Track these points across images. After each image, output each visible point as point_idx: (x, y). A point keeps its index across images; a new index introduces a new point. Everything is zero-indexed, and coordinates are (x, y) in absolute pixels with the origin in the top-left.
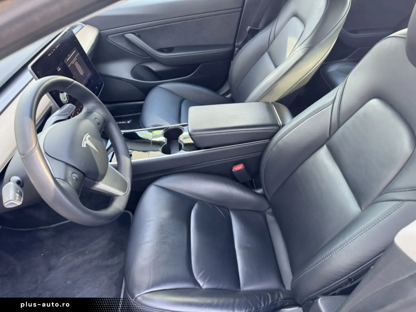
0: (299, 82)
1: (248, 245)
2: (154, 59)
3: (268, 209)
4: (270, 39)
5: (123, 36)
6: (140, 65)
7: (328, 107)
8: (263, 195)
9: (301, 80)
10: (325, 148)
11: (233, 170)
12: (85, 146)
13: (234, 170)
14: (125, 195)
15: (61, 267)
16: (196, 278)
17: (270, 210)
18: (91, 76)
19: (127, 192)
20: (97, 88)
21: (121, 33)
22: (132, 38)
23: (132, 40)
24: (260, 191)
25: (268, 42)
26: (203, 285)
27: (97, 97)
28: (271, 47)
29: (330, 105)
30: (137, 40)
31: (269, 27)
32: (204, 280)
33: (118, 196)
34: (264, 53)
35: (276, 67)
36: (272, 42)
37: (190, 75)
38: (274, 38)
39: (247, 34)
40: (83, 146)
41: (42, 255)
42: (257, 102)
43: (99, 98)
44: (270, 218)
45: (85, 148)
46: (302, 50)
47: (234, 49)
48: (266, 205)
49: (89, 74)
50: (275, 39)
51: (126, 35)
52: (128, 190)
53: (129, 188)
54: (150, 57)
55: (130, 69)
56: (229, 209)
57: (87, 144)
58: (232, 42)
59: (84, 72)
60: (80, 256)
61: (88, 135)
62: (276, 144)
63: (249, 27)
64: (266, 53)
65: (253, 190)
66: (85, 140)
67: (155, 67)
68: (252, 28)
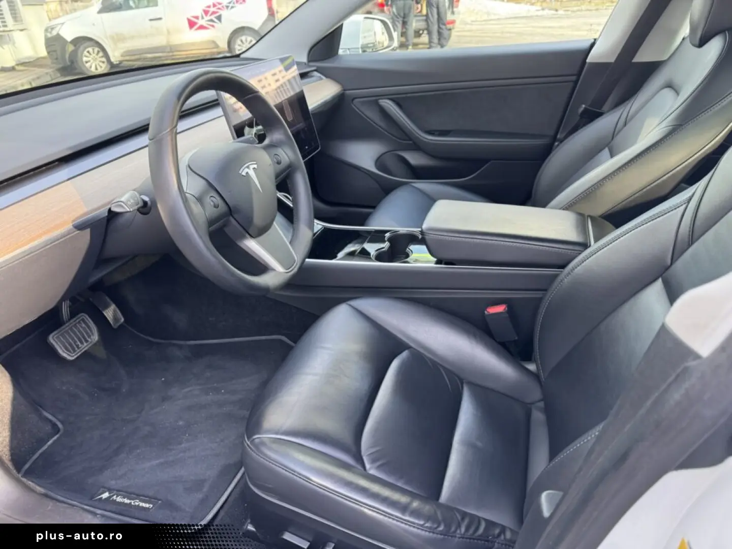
0: (648, 188)
1: (479, 444)
2: (416, 146)
3: (539, 401)
4: (618, 126)
5: (376, 103)
6: (392, 152)
7: (678, 209)
8: (536, 376)
9: (652, 185)
10: (659, 284)
11: (486, 312)
12: (244, 174)
13: (488, 312)
14: (286, 274)
15: (179, 399)
16: (363, 453)
17: (542, 404)
18: (303, 129)
19: (291, 271)
20: (307, 147)
21: (374, 98)
22: (389, 106)
23: (388, 111)
24: (532, 367)
25: (612, 132)
26: (370, 469)
27: (303, 159)
28: (615, 139)
29: (682, 205)
30: (395, 110)
31: (620, 107)
32: (373, 461)
33: (273, 270)
34: (601, 150)
35: (612, 156)
36: (619, 131)
37: (467, 177)
38: (625, 124)
39: (578, 118)
40: (240, 172)
41: (163, 379)
42: (564, 209)
43: (304, 162)
44: (538, 416)
45: (243, 176)
46: (661, 130)
47: (553, 144)
48: (535, 394)
49: (301, 124)
50: (627, 126)
51: (380, 101)
52: (293, 269)
53: (295, 269)
54: (411, 142)
55: (375, 158)
56: (464, 381)
57: (247, 173)
58: (552, 133)
59: (293, 118)
60: (211, 394)
61: (256, 164)
62: (572, 272)
63: (584, 106)
64: (607, 150)
65: (520, 362)
66: (248, 167)
67: (414, 159)
68: (589, 108)
